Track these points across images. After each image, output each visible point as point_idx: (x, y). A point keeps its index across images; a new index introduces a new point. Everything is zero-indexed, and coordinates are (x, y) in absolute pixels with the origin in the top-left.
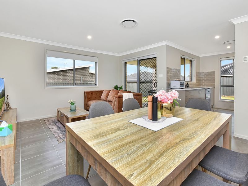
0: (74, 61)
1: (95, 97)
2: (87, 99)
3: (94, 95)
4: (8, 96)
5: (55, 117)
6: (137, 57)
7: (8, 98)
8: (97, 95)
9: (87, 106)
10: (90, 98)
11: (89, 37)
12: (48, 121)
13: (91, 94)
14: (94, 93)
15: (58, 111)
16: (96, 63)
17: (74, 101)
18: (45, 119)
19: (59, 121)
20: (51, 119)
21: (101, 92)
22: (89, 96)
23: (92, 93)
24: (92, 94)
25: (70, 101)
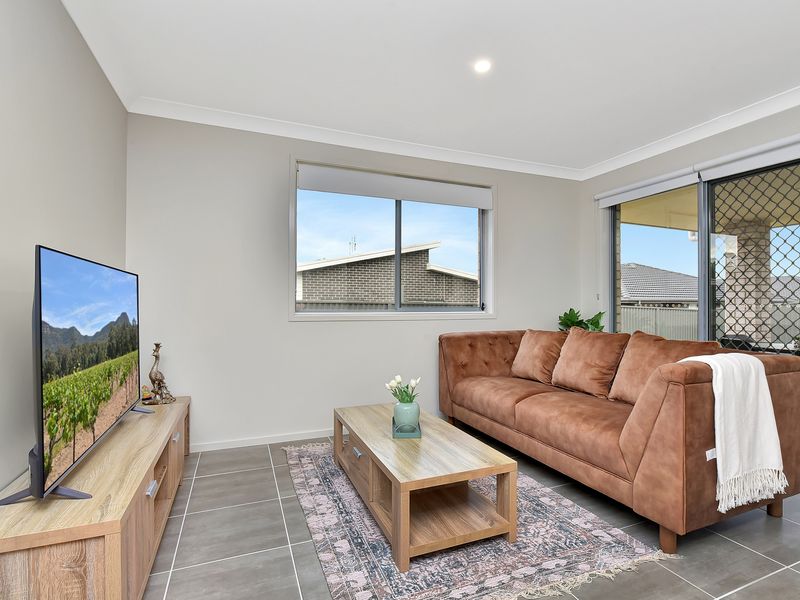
0: (398, 204)
1: (486, 363)
2: (451, 370)
3: (482, 354)
4: (157, 346)
5: (325, 440)
6: (698, 167)
7: (157, 357)
8: (494, 353)
9: (453, 402)
10: (464, 366)
11: (482, 66)
12: (300, 457)
13: (468, 348)
14: (479, 345)
15: (339, 424)
16: (483, 213)
17: (413, 383)
18: (287, 449)
19: (341, 468)
20: (311, 449)
21: (509, 341)
22: (463, 358)
23: (472, 341)
24: (471, 345)
25: (393, 383)
